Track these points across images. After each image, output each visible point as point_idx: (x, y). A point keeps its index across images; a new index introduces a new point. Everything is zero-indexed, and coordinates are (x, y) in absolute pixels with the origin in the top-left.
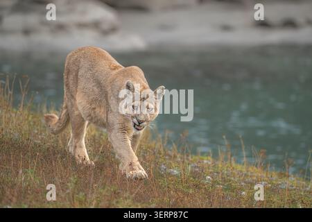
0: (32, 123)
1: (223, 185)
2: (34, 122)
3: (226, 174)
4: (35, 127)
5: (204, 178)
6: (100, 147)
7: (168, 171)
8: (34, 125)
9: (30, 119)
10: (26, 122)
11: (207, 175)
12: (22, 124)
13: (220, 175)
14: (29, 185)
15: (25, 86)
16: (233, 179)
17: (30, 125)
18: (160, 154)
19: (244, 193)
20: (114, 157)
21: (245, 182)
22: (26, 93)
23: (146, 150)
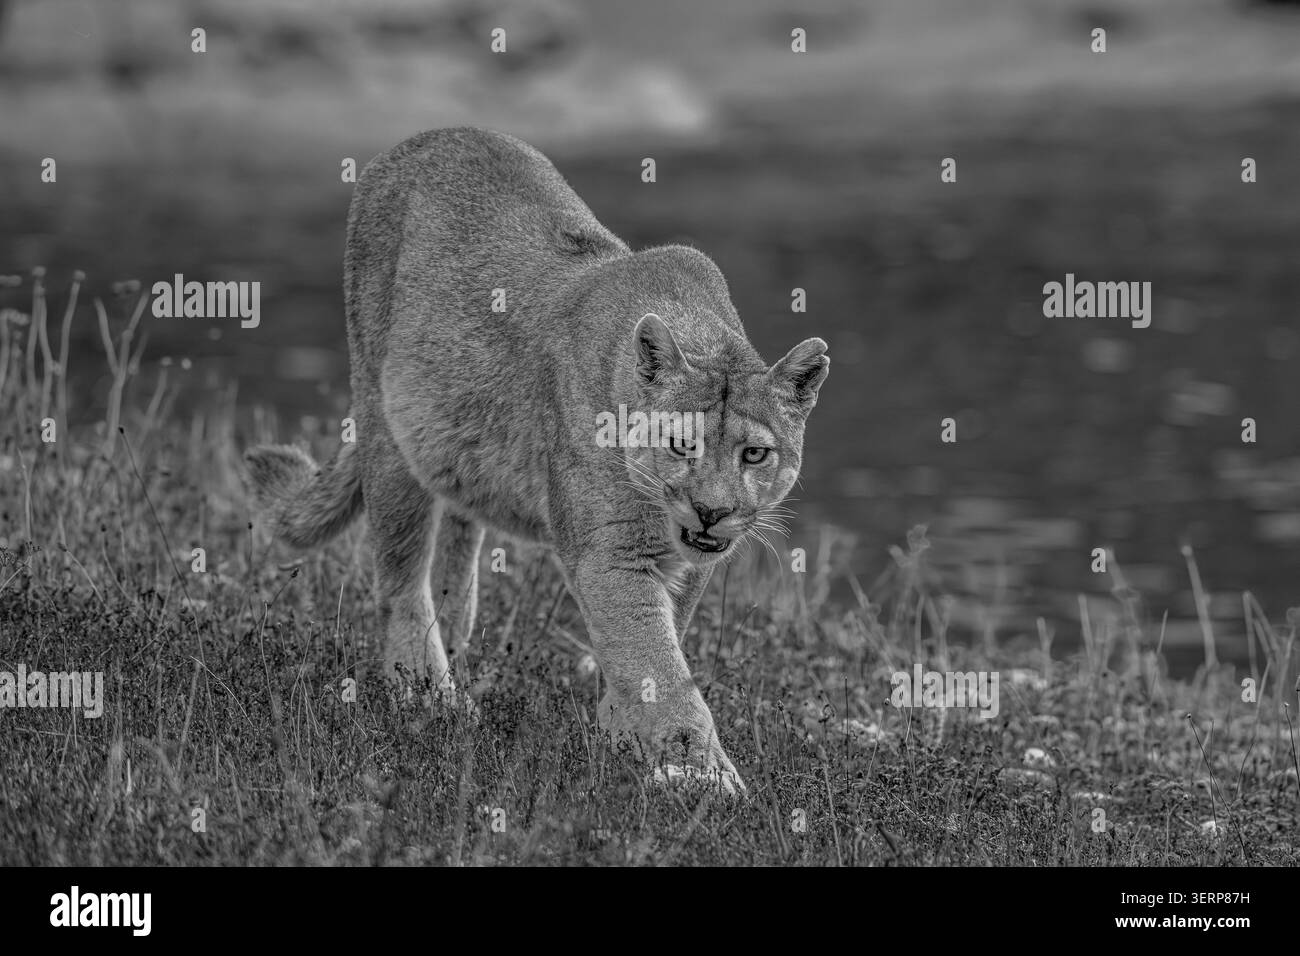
0: (164, 516)
1: (1108, 788)
2: (178, 510)
3: (1123, 736)
4: (181, 532)
5: (1018, 755)
6: (500, 621)
7: (841, 727)
8: (175, 523)
9: (154, 493)
10: (139, 510)
11: (1031, 742)
12: (118, 521)
13: (1093, 742)
14: (160, 817)
15: (127, 335)
16: (1154, 756)
17: (155, 526)
18: (798, 647)
19: (1212, 824)
20: (572, 670)
21: (1214, 773)
22: (134, 367)
23: (729, 629)
